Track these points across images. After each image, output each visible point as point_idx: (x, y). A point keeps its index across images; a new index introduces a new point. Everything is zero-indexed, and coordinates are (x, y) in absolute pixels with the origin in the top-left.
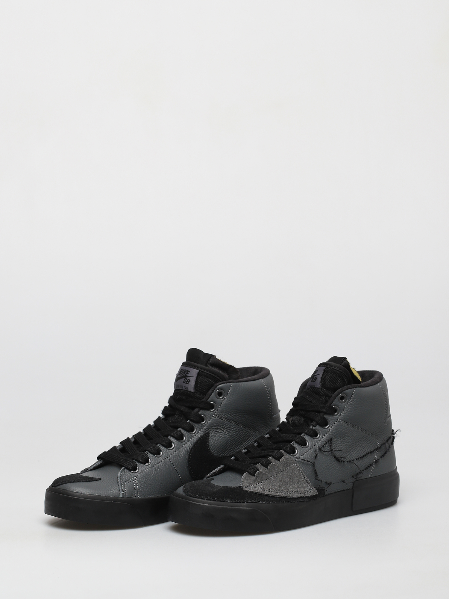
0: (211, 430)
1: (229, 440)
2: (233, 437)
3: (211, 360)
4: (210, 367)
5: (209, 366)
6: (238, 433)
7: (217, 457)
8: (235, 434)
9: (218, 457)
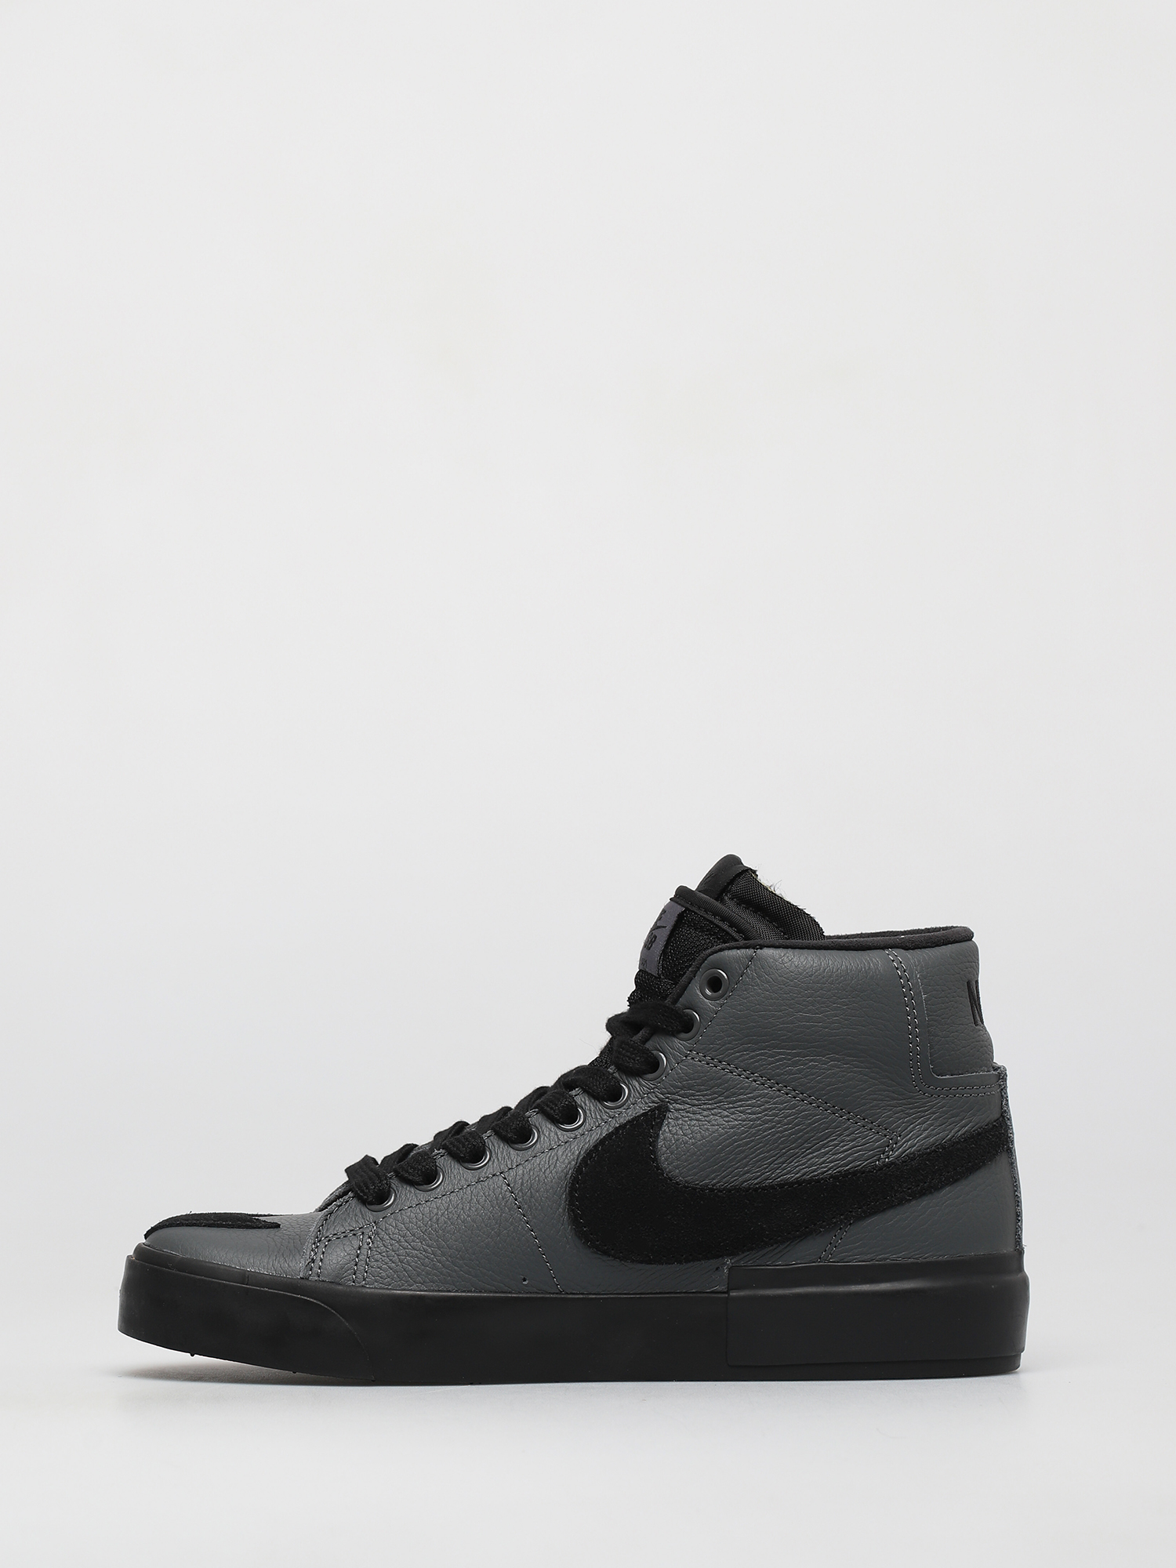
0: (676, 1101)
1: (735, 1134)
2: (750, 1128)
3: (739, 886)
4: (731, 904)
5: (728, 901)
6: (776, 1115)
7: (684, 1186)
8: (759, 1119)
9: (688, 1187)
